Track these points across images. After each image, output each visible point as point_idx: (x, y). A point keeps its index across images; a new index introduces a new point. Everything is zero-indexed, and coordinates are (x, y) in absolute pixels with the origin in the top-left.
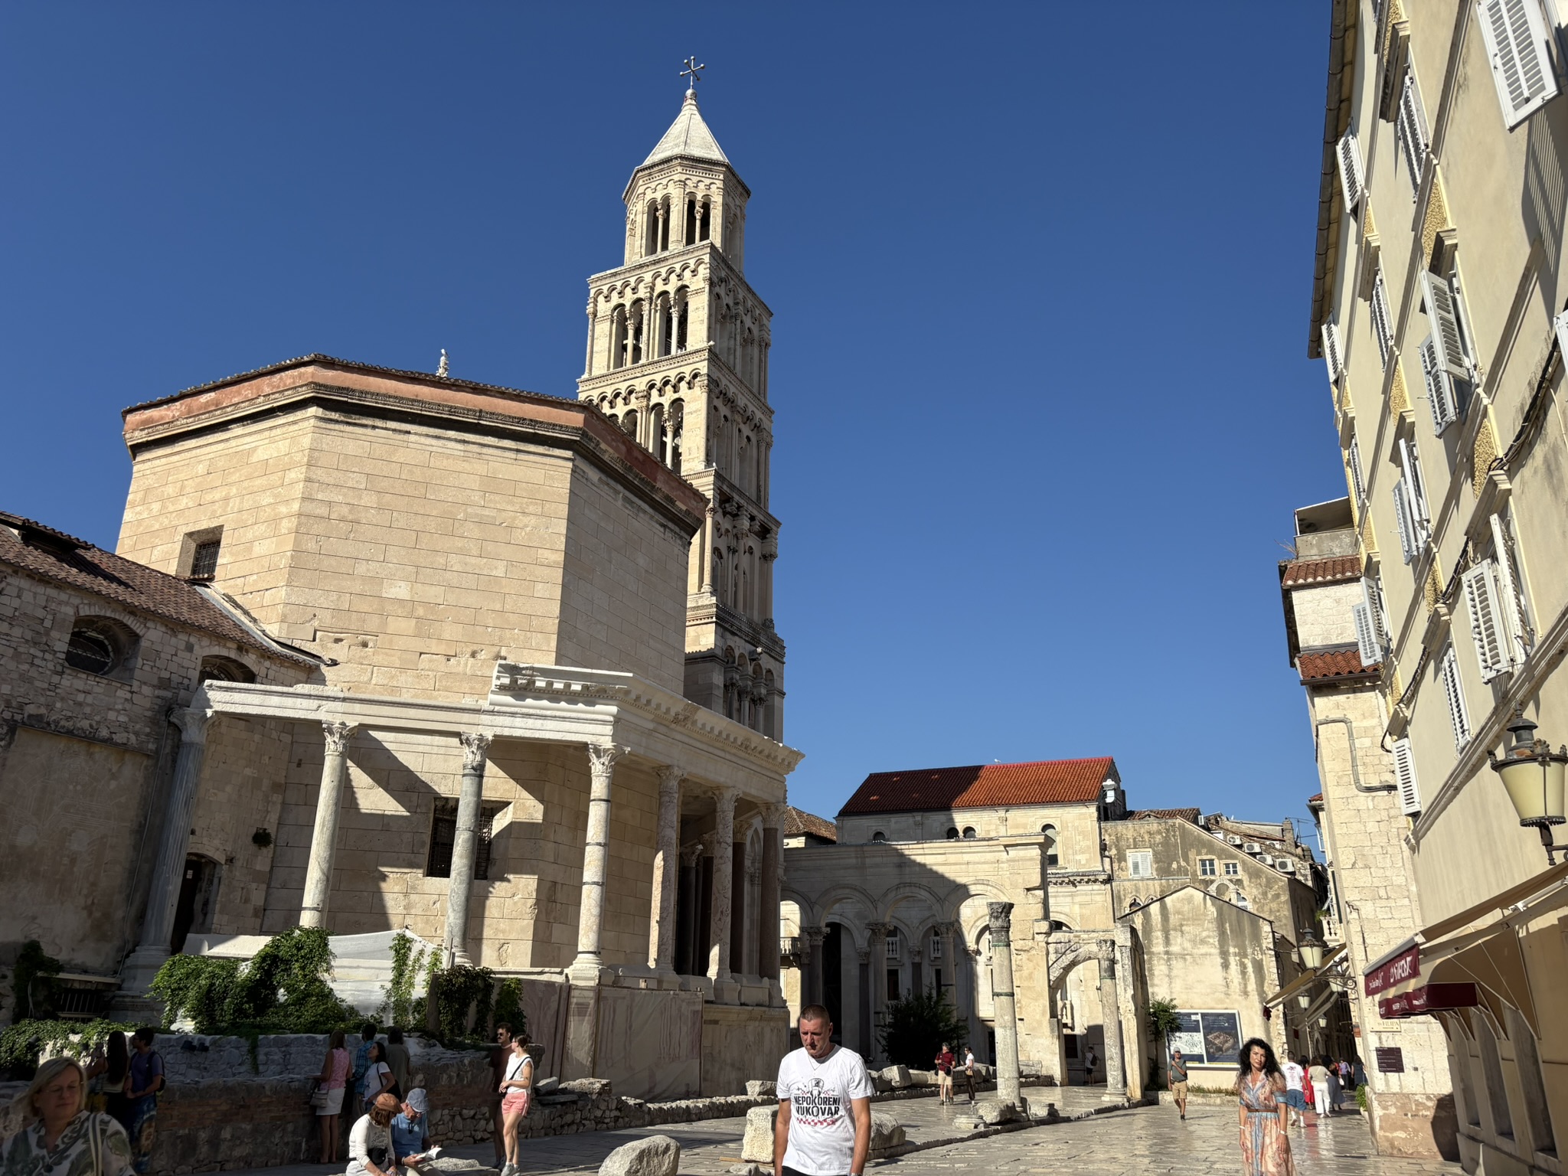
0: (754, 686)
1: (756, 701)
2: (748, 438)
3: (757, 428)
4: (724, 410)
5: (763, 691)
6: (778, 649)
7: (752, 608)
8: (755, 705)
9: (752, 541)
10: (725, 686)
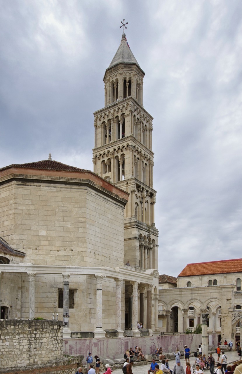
0: (149, 245)
1: (149, 249)
2: (146, 164)
3: (149, 160)
4: (137, 156)
5: (152, 246)
6: (156, 232)
7: (148, 220)
8: (150, 250)
9: (148, 199)
10: (140, 245)
